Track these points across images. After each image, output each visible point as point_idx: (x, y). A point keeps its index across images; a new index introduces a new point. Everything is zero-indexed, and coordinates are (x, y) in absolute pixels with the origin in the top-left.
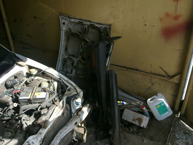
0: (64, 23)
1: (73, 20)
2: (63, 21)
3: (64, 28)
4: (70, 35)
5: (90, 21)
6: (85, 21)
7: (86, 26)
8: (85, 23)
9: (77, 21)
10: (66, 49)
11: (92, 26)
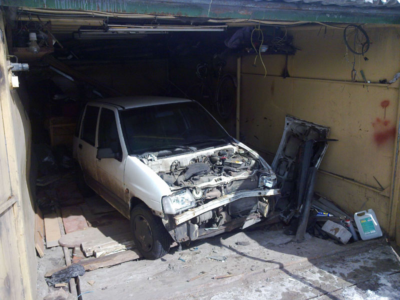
0: (288, 124)
1: (296, 121)
2: (288, 122)
3: (287, 128)
4: (291, 136)
5: (312, 123)
6: (308, 122)
7: (308, 128)
8: (307, 124)
9: (300, 122)
10: (284, 150)
11: (313, 128)
